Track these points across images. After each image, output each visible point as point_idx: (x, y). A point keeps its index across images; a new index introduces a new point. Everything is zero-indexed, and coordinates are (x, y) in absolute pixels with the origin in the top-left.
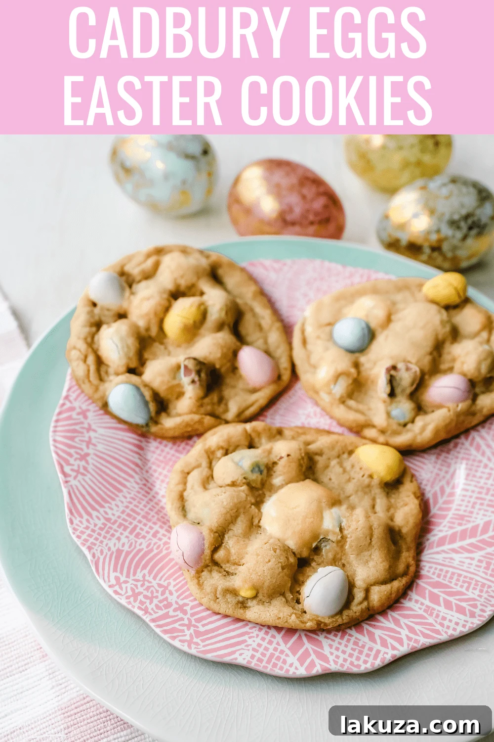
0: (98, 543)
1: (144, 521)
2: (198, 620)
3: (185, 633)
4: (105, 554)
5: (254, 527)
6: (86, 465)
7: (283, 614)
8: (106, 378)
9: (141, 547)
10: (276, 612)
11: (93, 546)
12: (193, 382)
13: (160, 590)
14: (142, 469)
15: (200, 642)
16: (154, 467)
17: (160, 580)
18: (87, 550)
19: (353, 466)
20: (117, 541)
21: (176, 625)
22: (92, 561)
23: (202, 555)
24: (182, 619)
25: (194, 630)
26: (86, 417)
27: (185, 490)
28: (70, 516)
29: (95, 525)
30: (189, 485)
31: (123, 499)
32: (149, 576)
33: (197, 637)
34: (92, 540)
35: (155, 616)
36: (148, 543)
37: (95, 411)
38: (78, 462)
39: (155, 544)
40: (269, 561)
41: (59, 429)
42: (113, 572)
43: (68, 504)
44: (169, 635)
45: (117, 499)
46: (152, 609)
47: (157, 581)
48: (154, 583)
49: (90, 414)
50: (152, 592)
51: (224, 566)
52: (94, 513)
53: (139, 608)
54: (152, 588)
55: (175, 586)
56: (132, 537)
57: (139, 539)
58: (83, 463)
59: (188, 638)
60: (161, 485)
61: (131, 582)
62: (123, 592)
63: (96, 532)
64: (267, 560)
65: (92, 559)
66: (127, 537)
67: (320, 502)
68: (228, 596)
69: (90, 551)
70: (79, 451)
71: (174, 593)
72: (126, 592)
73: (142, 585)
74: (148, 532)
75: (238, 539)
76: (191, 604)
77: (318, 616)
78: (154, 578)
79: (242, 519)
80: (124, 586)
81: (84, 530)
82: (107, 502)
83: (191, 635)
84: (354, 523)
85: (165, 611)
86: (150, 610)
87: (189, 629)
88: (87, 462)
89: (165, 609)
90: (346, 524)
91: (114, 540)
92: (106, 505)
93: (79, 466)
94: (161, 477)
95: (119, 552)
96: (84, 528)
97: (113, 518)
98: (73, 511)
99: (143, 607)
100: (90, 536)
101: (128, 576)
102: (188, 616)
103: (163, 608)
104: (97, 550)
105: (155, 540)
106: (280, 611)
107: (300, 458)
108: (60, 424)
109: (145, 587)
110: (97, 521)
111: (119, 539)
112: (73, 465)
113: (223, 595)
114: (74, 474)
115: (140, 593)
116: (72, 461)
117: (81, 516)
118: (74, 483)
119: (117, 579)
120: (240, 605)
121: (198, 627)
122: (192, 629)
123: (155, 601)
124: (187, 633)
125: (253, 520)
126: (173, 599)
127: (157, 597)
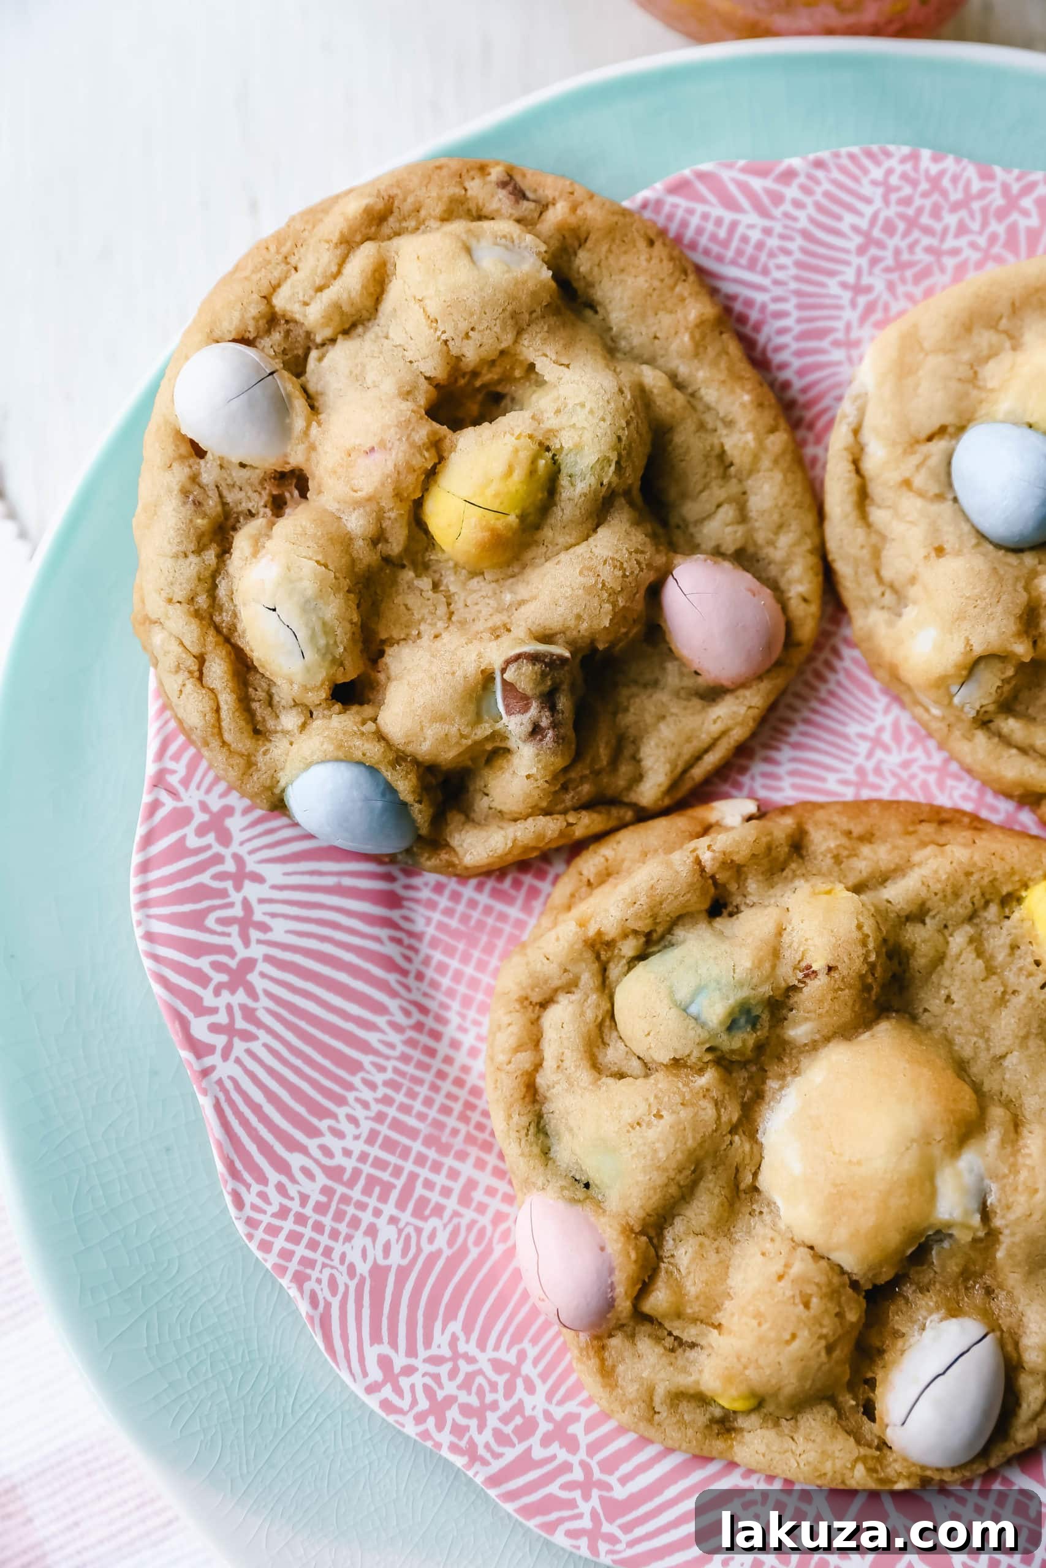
0: (318, 1256)
1: (432, 1154)
2: (609, 1466)
3: (576, 1511)
4: (341, 1289)
5: (743, 1196)
6: (250, 1003)
7: (834, 1464)
8: (271, 724)
9: (433, 1248)
10: (812, 1456)
11: (308, 1271)
12: (536, 731)
13: (501, 1380)
14: (405, 973)
15: (618, 1533)
16: (438, 956)
17: (497, 1348)
18: (294, 1285)
19: (1014, 947)
20: (368, 1241)
21: (554, 1488)
22: (311, 1319)
23: (609, 1312)
24: (566, 1467)
25: (602, 1499)
26: (225, 838)
27: (538, 1066)
28: (231, 1184)
29: (304, 1199)
30: (550, 1050)
31: (367, 1094)
32: (467, 1341)
33: (611, 1519)
34: (301, 1251)
35: (496, 1466)
36: (450, 1228)
37: (246, 811)
38: (226, 996)
39: (470, 1227)
40: (794, 1336)
41: (155, 893)
42: (372, 1344)
43: (220, 1145)
44: (539, 1520)
45: (351, 1096)
46: (487, 1446)
47: (490, 1353)
48: (483, 1361)
49: (235, 824)
50: (481, 1393)
51: (667, 1325)
52: (296, 1160)
53: (454, 1448)
54: (480, 1380)
55: (536, 1362)
56: (406, 1217)
57: (425, 1219)
58: (240, 997)
59: (586, 1523)
60: (463, 1016)
61: (424, 1367)
62: (405, 1404)
63: (310, 1223)
64: (787, 1337)
65: (311, 1312)
66: (393, 1220)
67: (926, 1139)
68: (684, 1406)
69: (301, 1289)
70: (223, 958)
71: (538, 1382)
72: (414, 1402)
73: (453, 1374)
74: (446, 1192)
75: (701, 1245)
76: (587, 1413)
77: (923, 1468)
78: (482, 1345)
79: (711, 1185)
80: (404, 1382)
81: (277, 1222)
82: (323, 1113)
83: (594, 1514)
84: (1022, 1199)
85: (520, 1448)
86: (481, 1451)
87: (586, 1497)
88: (252, 993)
89: (521, 1441)
90: (999, 1201)
91: (360, 1240)
92: (323, 1125)
93: (229, 1008)
94: (462, 989)
95: (379, 1273)
96: (274, 1215)
97: (349, 1164)
98: (239, 1165)
99: (463, 1444)
100: (294, 1238)
101: (411, 1352)
102: (582, 1454)
103: (515, 1440)
104: (319, 1281)
105: (469, 1214)
106: (825, 1455)
107: (864, 969)
108: (154, 875)
109: (461, 1377)
110: (307, 1186)
111: (372, 1232)
112: (214, 1011)
113: (672, 1406)
114: (220, 1041)
115: (450, 1400)
116: (208, 997)
117: (262, 1179)
118: (225, 1070)
119: (385, 1363)
120: (715, 1428)
121: (608, 1487)
122: (595, 1493)
123: (492, 1419)
124: (584, 1508)
125: (740, 1175)
126: (535, 1403)
127: (494, 1406)
